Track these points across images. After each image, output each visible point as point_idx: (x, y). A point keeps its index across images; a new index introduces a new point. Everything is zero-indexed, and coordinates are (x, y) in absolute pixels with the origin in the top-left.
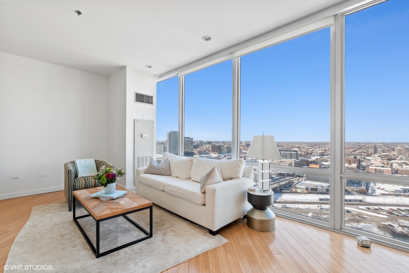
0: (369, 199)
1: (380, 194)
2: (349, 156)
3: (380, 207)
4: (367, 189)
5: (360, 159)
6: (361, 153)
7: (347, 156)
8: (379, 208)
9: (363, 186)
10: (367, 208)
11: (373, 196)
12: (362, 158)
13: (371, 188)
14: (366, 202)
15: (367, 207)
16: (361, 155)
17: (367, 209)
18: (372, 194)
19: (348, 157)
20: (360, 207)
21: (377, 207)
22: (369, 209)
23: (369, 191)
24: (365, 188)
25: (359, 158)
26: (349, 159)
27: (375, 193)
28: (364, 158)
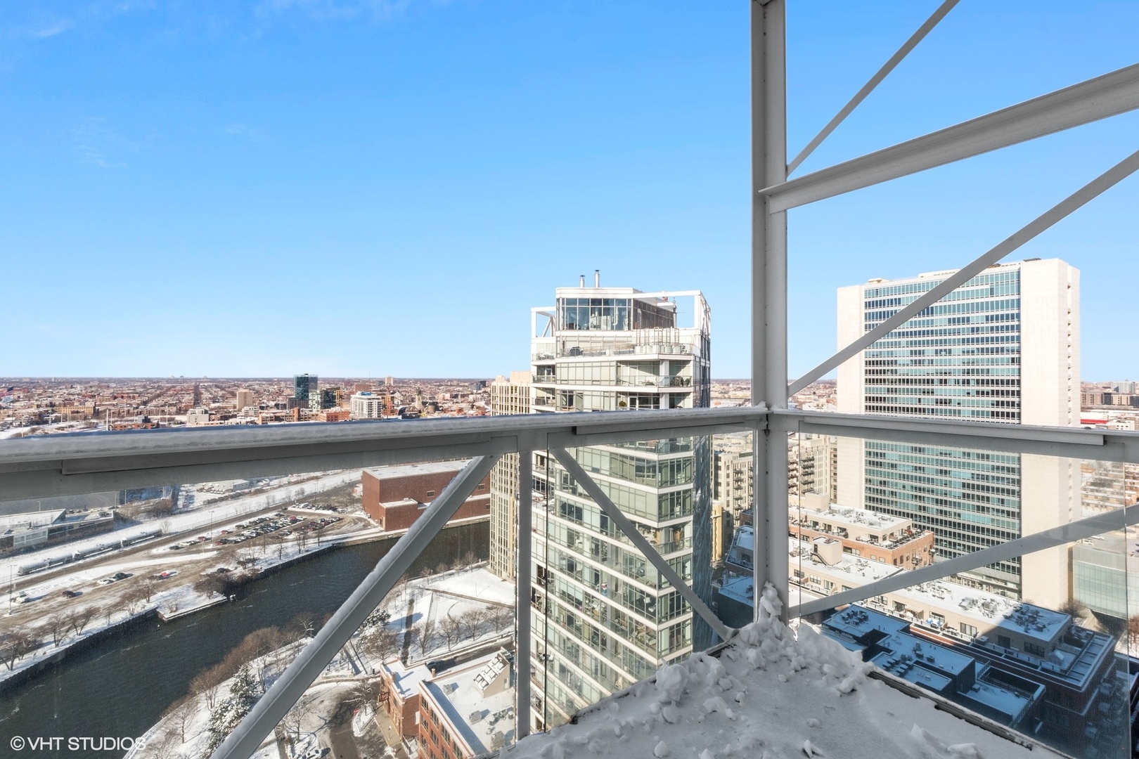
0: (176, 524)
1: (204, 502)
2: (129, 418)
3: (201, 535)
4: (175, 498)
5: (158, 424)
6: (162, 406)
7: (123, 417)
8: (200, 538)
9: (164, 493)
10: (172, 548)
11: (187, 512)
12: (163, 420)
13: (184, 493)
14: (170, 534)
15: (173, 544)
16: (163, 411)
17: (173, 551)
18: (186, 509)
19: (127, 421)
20: (155, 551)
21: (194, 538)
22: (177, 548)
23: (179, 503)
24: (169, 498)
25: (156, 421)
26: (129, 427)
27: (192, 503)
28: (170, 420)
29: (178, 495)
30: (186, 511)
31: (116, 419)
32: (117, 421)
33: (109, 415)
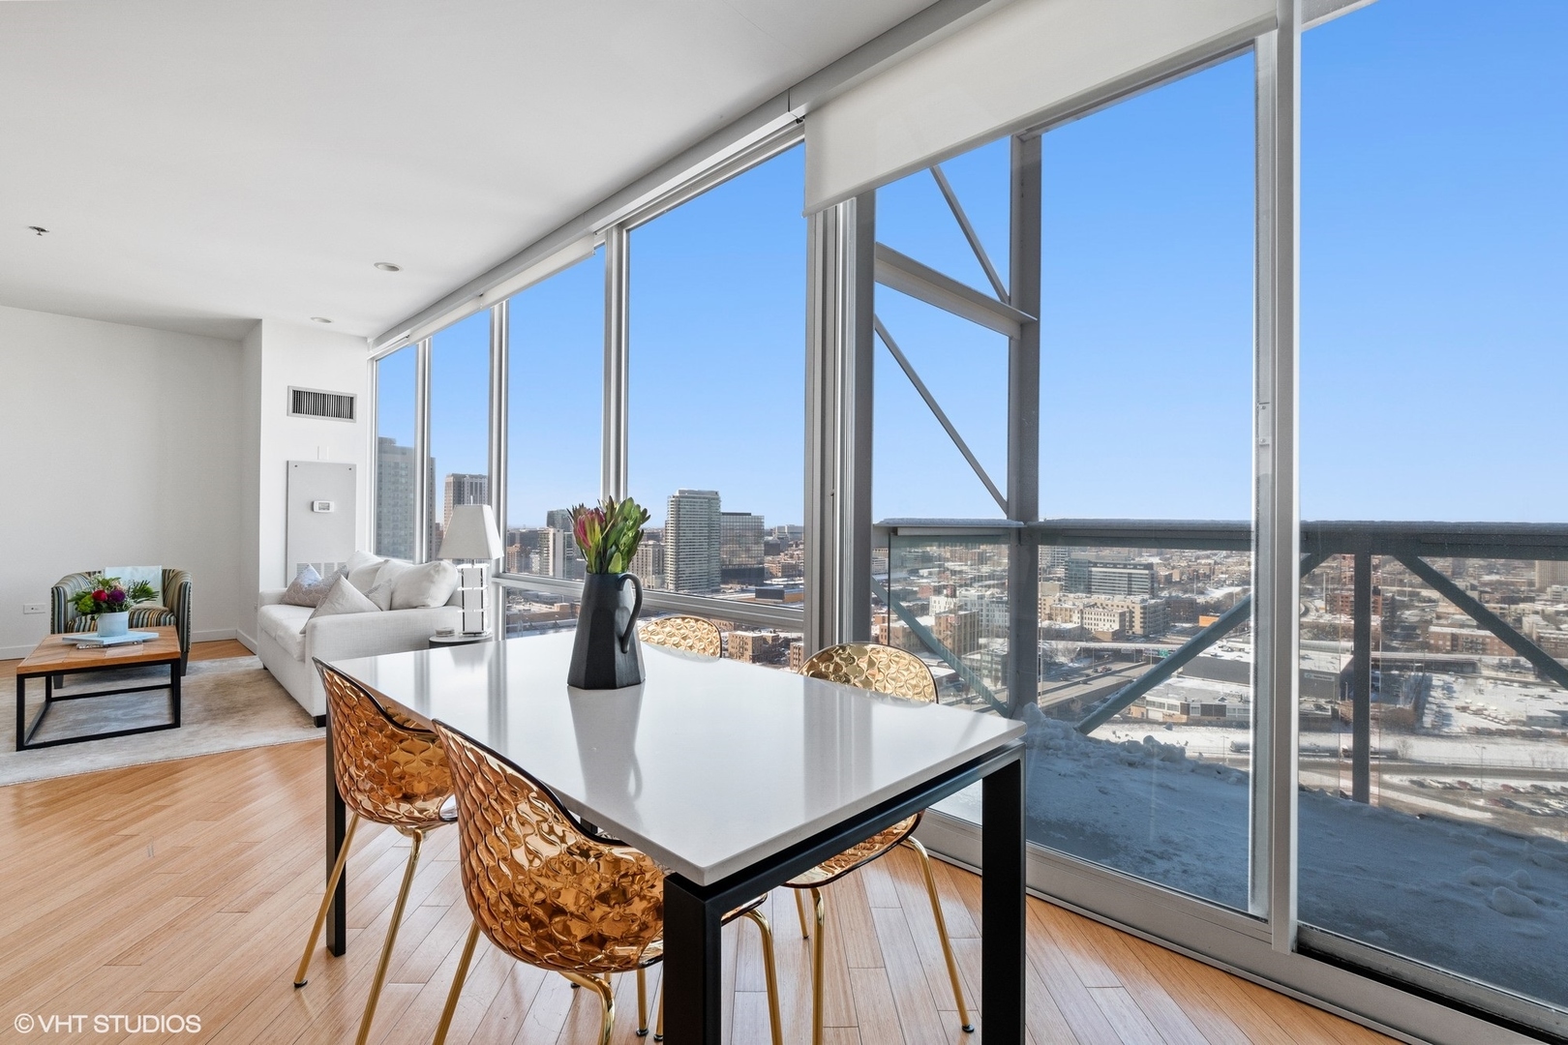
0: (1422, 749)
1: (1469, 729)
3: (1463, 779)
4: (1419, 709)
5: (1393, 598)
6: (1400, 574)
7: (1345, 584)
8: (1460, 782)
9: (1401, 699)
10: (1412, 782)
11: (1442, 737)
12: (1401, 593)
13: (1434, 707)
14: (1410, 761)
15: (1415, 778)
16: (1401, 581)
17: (1415, 787)
18: (1436, 732)
20: (1386, 777)
21: (1449, 780)
22: (1421, 785)
23: (1425, 719)
24: (1408, 707)
25: (1390, 595)
27: (1448, 725)
28: (1412, 595)
29: (1424, 708)
30: (1435, 733)
31: (1336, 586)
32: (1337, 589)
33: (1327, 581)
